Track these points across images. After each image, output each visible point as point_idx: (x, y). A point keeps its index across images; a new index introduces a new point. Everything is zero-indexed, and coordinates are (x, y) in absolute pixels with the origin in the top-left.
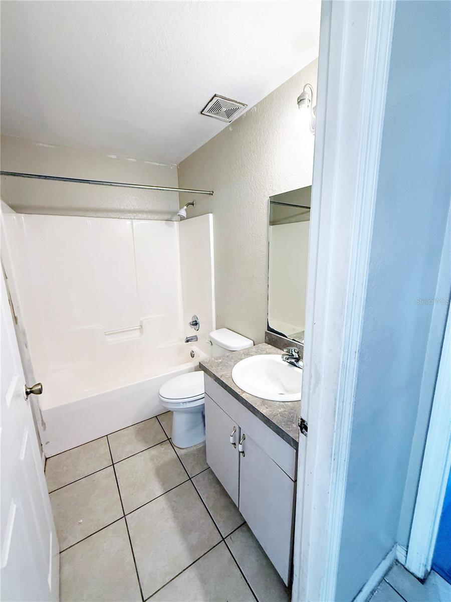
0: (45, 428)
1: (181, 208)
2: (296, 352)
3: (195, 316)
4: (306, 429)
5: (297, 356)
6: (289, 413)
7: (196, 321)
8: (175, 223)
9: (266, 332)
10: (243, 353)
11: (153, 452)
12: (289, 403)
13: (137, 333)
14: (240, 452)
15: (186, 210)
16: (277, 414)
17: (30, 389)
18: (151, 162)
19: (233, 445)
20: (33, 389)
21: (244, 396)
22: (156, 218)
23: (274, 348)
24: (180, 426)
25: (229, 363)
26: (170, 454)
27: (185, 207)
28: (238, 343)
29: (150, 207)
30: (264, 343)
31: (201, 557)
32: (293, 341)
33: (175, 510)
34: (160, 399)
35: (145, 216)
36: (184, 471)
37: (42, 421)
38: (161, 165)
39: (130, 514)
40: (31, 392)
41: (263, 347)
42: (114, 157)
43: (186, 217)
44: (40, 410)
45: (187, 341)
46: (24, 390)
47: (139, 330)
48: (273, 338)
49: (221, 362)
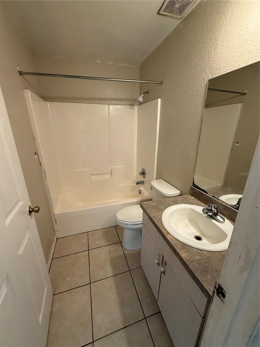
0: (56, 223)
1: (140, 95)
2: (216, 208)
3: (143, 169)
4: (224, 296)
5: (216, 212)
6: (205, 262)
7: (144, 172)
8: (136, 107)
9: (191, 187)
10: (172, 200)
11: (111, 248)
12: (205, 252)
13: (109, 176)
14: (161, 272)
15: (143, 97)
16: (194, 261)
17: (32, 209)
18: (123, 64)
19: (158, 265)
20: (33, 210)
21: (168, 237)
22: (124, 103)
23: (196, 200)
24: (127, 236)
25: (161, 207)
26: (120, 252)
27: (143, 95)
28: (170, 191)
29: (120, 96)
30: (189, 195)
31: (130, 325)
32: (213, 198)
33: (118, 288)
34: (116, 220)
35: (116, 102)
36: (127, 264)
37: (55, 219)
38: (129, 65)
39: (93, 283)
40: (32, 211)
41: (188, 198)
42: (100, 62)
43: (142, 102)
44: (54, 214)
45: (137, 184)
46: (28, 209)
47: (110, 174)
48: (196, 193)
49: (155, 205)
